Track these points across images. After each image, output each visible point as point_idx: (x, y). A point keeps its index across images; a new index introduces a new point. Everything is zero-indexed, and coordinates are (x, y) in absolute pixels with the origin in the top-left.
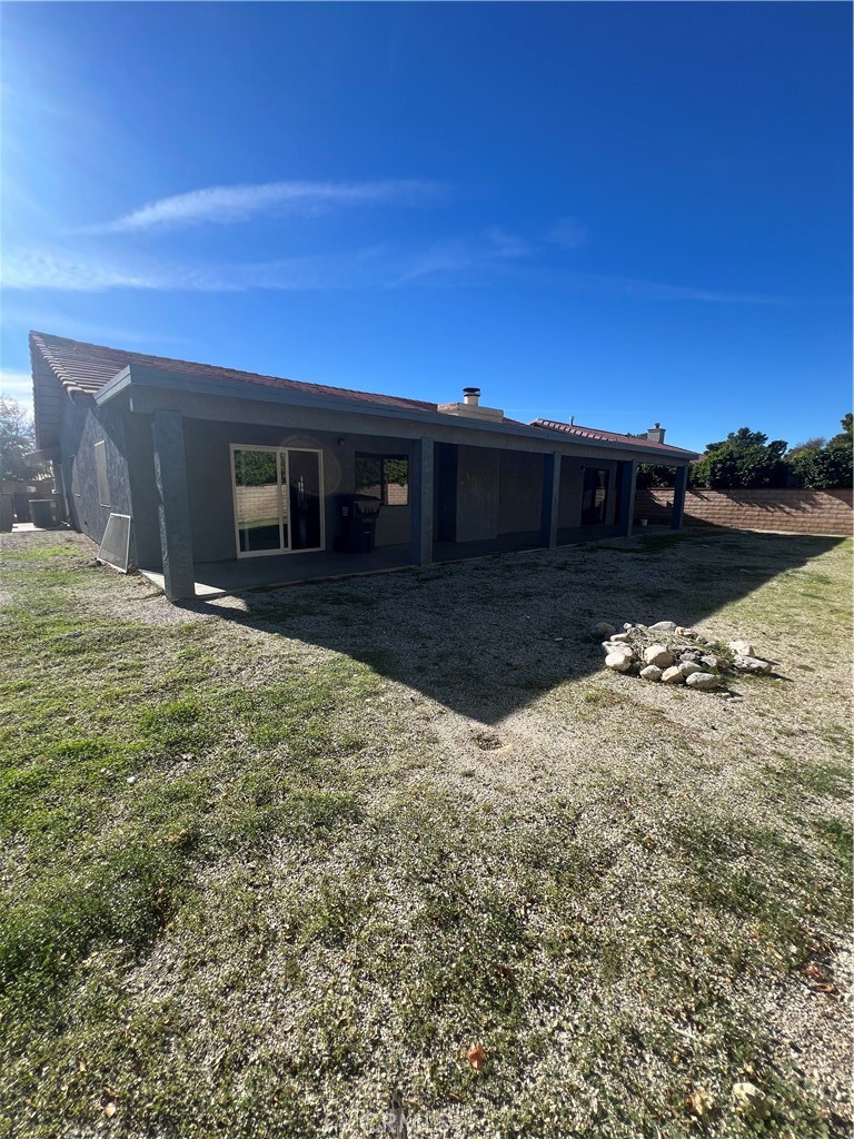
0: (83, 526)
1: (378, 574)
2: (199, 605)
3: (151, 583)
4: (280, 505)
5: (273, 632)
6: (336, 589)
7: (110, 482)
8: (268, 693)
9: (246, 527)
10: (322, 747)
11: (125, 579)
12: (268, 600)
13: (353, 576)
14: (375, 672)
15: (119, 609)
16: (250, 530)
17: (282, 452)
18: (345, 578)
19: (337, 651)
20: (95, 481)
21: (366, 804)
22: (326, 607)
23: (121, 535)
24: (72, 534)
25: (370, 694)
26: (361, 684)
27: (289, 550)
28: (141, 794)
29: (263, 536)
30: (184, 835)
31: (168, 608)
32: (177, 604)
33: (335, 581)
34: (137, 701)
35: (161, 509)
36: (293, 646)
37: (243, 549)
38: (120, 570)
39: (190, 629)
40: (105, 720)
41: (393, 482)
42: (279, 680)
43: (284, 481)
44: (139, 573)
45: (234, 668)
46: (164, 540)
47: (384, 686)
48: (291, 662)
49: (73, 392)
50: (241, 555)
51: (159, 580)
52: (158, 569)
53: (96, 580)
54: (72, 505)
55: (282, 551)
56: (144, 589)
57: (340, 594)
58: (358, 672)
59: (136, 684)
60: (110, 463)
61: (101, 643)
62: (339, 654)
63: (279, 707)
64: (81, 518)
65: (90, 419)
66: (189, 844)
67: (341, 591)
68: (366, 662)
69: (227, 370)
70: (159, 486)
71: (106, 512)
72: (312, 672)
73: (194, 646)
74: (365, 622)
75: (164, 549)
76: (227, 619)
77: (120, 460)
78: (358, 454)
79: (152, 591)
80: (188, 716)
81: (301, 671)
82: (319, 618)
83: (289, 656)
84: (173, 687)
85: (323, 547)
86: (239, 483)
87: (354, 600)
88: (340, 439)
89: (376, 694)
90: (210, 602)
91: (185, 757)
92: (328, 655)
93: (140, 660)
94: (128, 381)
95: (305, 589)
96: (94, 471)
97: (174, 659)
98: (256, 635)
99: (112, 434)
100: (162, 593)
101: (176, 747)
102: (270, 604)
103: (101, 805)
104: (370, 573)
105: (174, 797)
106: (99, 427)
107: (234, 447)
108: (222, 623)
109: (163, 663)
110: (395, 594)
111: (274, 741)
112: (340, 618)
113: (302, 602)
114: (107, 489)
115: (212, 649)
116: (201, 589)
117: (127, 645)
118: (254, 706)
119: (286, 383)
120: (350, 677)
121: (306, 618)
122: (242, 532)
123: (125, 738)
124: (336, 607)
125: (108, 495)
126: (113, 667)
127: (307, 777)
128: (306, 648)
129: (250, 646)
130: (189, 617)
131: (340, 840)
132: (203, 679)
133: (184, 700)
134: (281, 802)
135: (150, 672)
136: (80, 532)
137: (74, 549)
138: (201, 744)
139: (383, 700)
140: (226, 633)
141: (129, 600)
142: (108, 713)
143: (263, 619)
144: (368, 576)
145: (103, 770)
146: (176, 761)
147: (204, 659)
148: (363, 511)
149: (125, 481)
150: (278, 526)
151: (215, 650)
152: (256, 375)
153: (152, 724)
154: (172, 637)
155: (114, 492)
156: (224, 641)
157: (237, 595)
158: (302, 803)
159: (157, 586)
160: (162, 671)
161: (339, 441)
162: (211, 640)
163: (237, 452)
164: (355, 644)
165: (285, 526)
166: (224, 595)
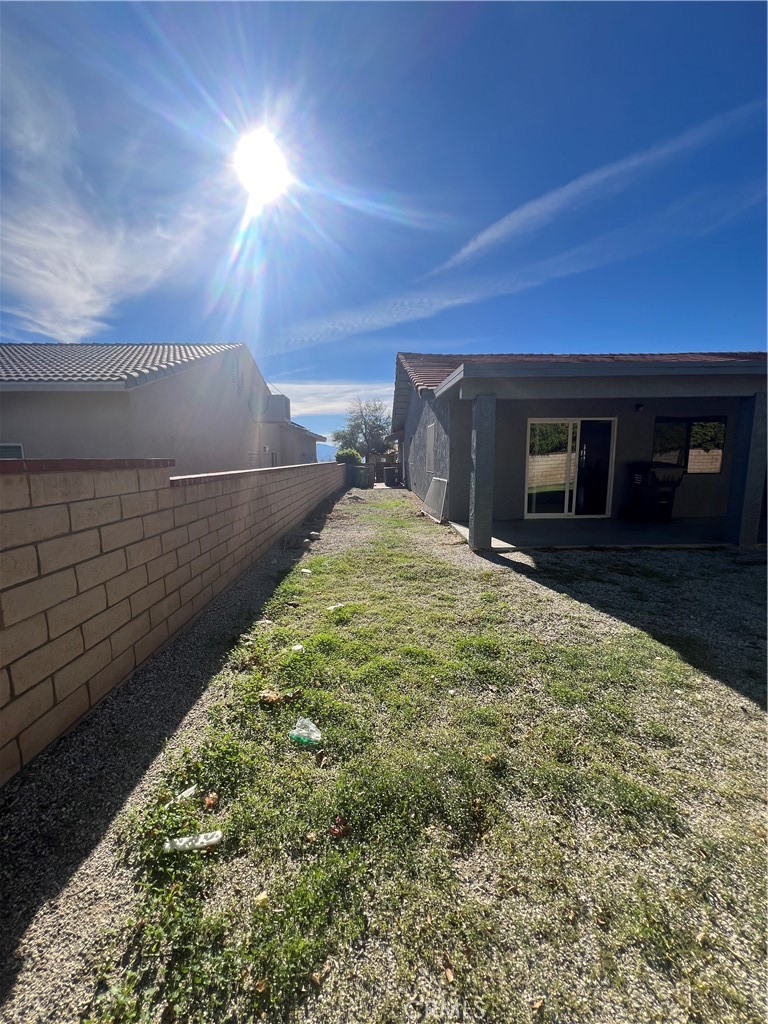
0: (413, 487)
1: (679, 549)
2: (493, 556)
3: (458, 533)
4: (568, 471)
5: (561, 592)
6: (624, 559)
7: (436, 452)
8: (562, 651)
9: (534, 491)
10: (623, 725)
11: (440, 528)
12: (554, 560)
13: (645, 548)
14: (685, 661)
15: (437, 551)
16: (538, 494)
17: (573, 423)
18: (635, 549)
19: (633, 625)
20: (425, 455)
21: (687, 816)
22: (616, 577)
23: (439, 494)
24: (405, 492)
25: (681, 685)
26: (668, 671)
27: (572, 515)
28: (459, 708)
29: (550, 500)
30: (494, 760)
31: (471, 555)
32: (476, 552)
33: (623, 550)
34: (452, 627)
35: (473, 475)
36: (583, 611)
37: (529, 511)
38: (436, 520)
39: (489, 576)
40: (432, 637)
41: (695, 447)
42: (571, 641)
43: (574, 450)
44: (449, 525)
45: (527, 618)
46: (472, 500)
47: (699, 681)
48: (582, 626)
49: (421, 390)
50: (528, 516)
51: (465, 532)
52: (464, 522)
53: (420, 526)
54: (407, 471)
55: (565, 515)
56: (452, 537)
57: (630, 565)
58: (661, 655)
59: (450, 614)
60: (437, 439)
61: (426, 575)
62: (636, 629)
63: (573, 668)
64: (412, 481)
65: (427, 408)
66: (498, 769)
67: (634, 561)
68: (672, 646)
69: (527, 356)
70: (473, 457)
71: (430, 475)
72: (607, 641)
73: (493, 592)
74: (665, 601)
75: (472, 507)
76: (518, 572)
77: (444, 437)
78: (659, 420)
79: (459, 539)
80: (491, 652)
81: (593, 637)
82: (609, 587)
83: (579, 618)
84: (478, 622)
85: (608, 514)
86: (532, 453)
87: (648, 574)
88: (638, 404)
89: (689, 686)
90: (502, 555)
91: (490, 687)
92: (622, 628)
93: (453, 594)
94: (461, 376)
95: (592, 555)
96: (425, 446)
97: (477, 599)
98: (545, 592)
99: (440, 418)
100: (466, 543)
101: (484, 677)
102: (556, 564)
103: (432, 704)
104: (666, 546)
105: (485, 721)
106: (432, 414)
107: (531, 421)
108: (514, 575)
109: (469, 600)
110: (703, 575)
111: (570, 702)
112: (633, 590)
113: (588, 568)
114: (432, 457)
115: (507, 596)
116: (496, 543)
117: (443, 580)
118: (548, 661)
119: (581, 358)
120: (652, 658)
121: (594, 584)
122: (530, 496)
123: (446, 655)
124: (627, 578)
125: (432, 463)
126: (434, 595)
127: (608, 752)
128: (596, 615)
129: (540, 601)
130: (487, 565)
131: (655, 843)
132: (501, 622)
133: (488, 636)
134: (583, 768)
135: (460, 606)
136: (410, 490)
137: (407, 503)
138: (505, 682)
139: (699, 697)
140: (518, 585)
141: (443, 544)
142: (434, 631)
143: (549, 578)
144: (663, 549)
145: (433, 676)
146: (484, 689)
147: (502, 605)
148: (660, 479)
149: (446, 452)
150: (564, 492)
151: (509, 598)
152: (552, 355)
153: (464, 650)
154: (475, 580)
155: (437, 462)
156: (516, 592)
157: (525, 552)
158: (605, 779)
159: (461, 536)
160: (468, 606)
161: (638, 407)
162: (505, 588)
163: (532, 424)
164: (654, 623)
165: (571, 492)
166: (514, 551)
